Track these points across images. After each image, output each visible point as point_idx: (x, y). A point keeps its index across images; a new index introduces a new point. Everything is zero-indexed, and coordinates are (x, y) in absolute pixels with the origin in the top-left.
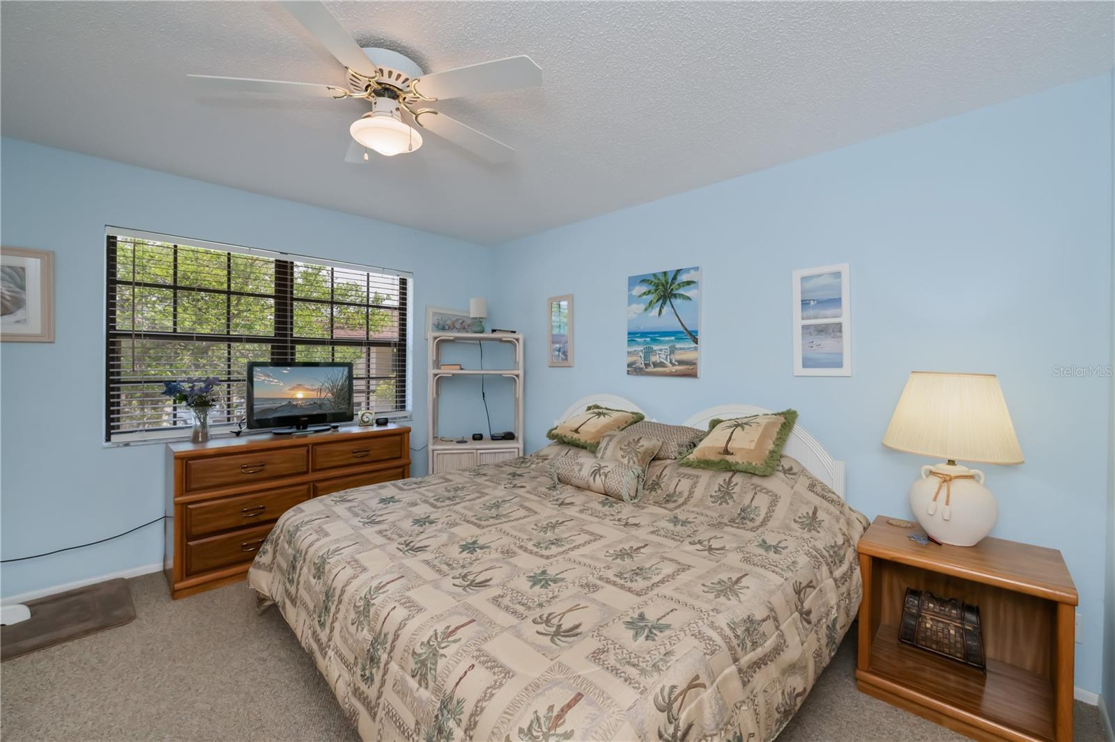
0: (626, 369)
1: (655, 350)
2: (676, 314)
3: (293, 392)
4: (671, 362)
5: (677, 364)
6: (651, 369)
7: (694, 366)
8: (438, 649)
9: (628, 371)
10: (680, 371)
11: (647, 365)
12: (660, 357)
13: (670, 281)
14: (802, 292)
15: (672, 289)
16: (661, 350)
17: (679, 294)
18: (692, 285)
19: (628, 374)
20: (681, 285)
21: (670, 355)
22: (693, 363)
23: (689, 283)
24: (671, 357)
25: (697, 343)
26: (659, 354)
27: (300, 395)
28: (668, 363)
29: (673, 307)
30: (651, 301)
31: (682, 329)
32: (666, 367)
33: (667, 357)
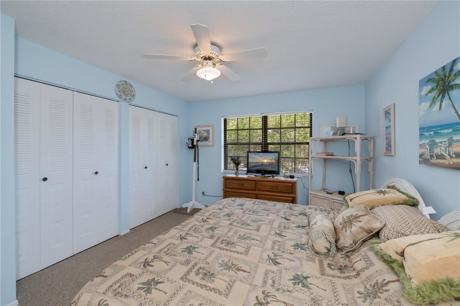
0: (418, 159)
1: (437, 143)
2: (453, 106)
3: (263, 160)
4: (449, 155)
5: (454, 156)
6: (434, 161)
9: (420, 161)
10: (457, 163)
11: (432, 156)
12: (440, 149)
13: (447, 74)
15: (450, 81)
16: (441, 142)
17: (455, 85)
19: (420, 163)
20: (458, 75)
21: (448, 147)
24: (450, 149)
26: (440, 146)
27: (265, 161)
28: (446, 155)
29: (450, 99)
30: (434, 97)
32: (445, 159)
33: (446, 149)
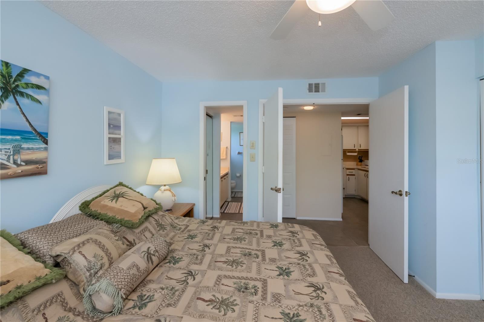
2: (23, 114)
4: (15, 162)
5: (23, 164)
7: (44, 165)
10: (26, 171)
13: (14, 77)
14: (109, 119)
15: (17, 86)
17: (27, 94)
18: (42, 91)
20: (30, 85)
21: (14, 155)
22: (43, 162)
23: (39, 87)
24: (16, 157)
25: (47, 143)
28: (11, 164)
29: (18, 104)
31: (30, 129)
32: (9, 168)
33: (9, 157)
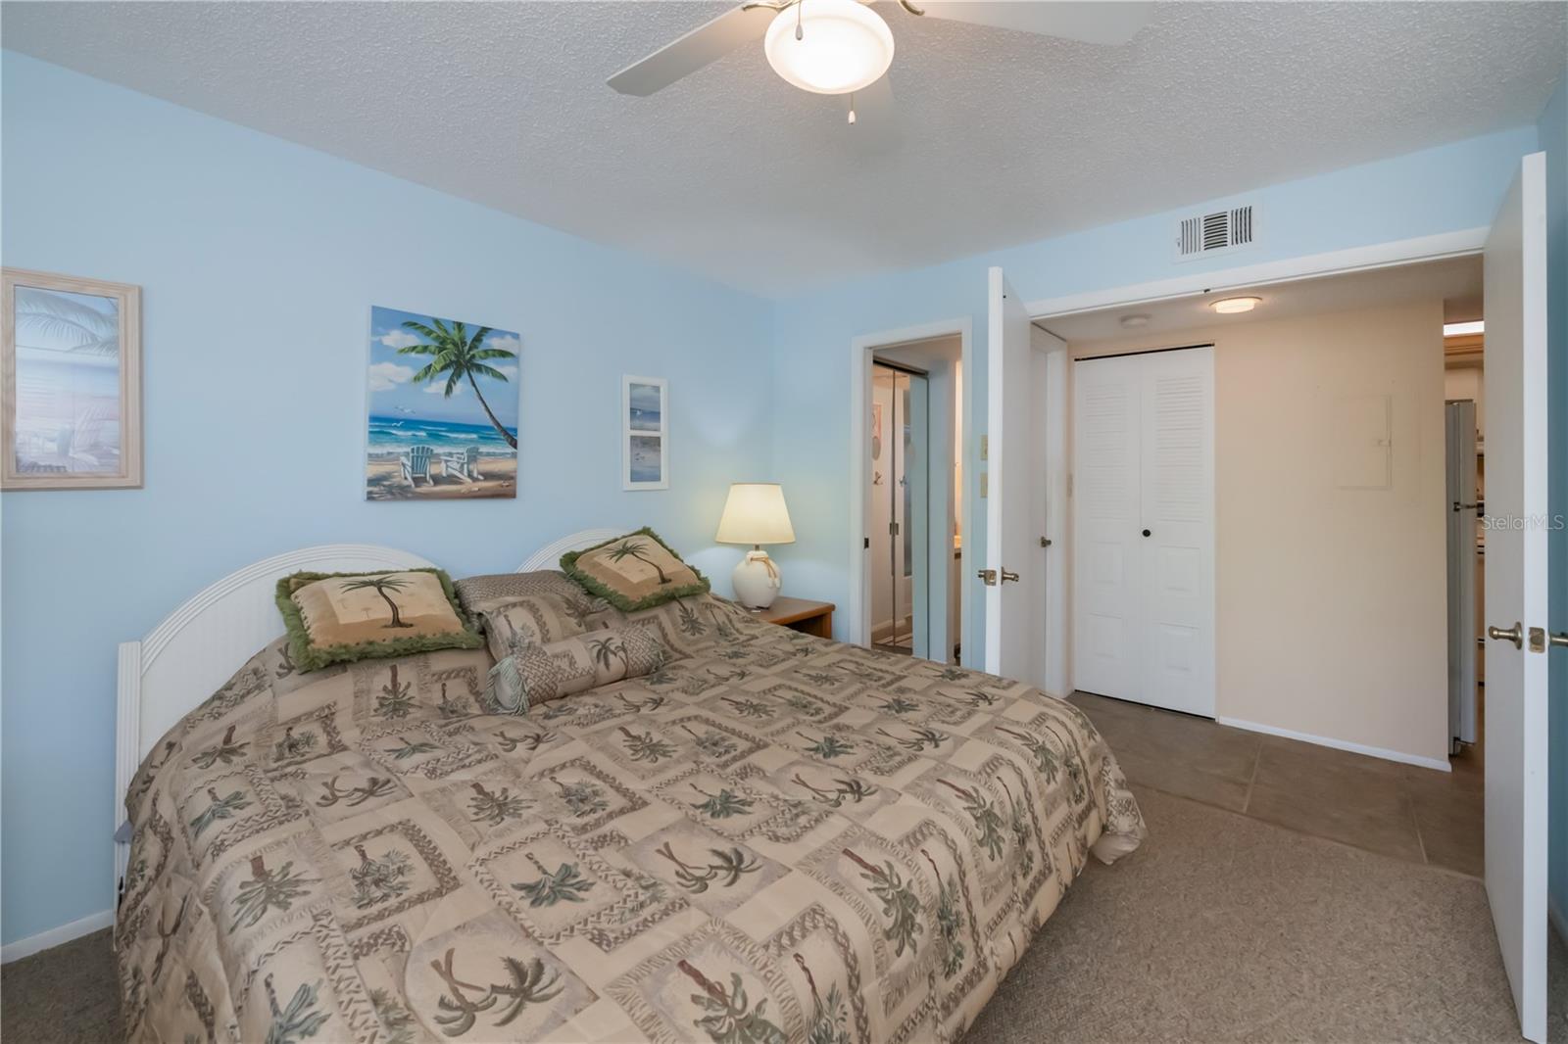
0: (365, 488)
1: (438, 455)
2: (481, 399)
4: (470, 475)
5: (481, 477)
6: (424, 489)
7: (512, 481)
8: (899, 890)
9: (370, 493)
10: (486, 489)
11: (418, 481)
12: (447, 466)
13: (469, 342)
14: (631, 400)
15: (473, 356)
16: (450, 455)
17: (487, 368)
18: (509, 359)
19: (370, 497)
20: (490, 353)
21: (468, 463)
22: (509, 478)
23: (503, 354)
24: (471, 467)
25: (515, 446)
26: (446, 461)
28: (464, 477)
29: (474, 385)
30: (430, 367)
31: (491, 423)
32: (461, 483)
33: (462, 465)
